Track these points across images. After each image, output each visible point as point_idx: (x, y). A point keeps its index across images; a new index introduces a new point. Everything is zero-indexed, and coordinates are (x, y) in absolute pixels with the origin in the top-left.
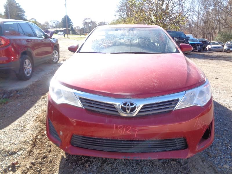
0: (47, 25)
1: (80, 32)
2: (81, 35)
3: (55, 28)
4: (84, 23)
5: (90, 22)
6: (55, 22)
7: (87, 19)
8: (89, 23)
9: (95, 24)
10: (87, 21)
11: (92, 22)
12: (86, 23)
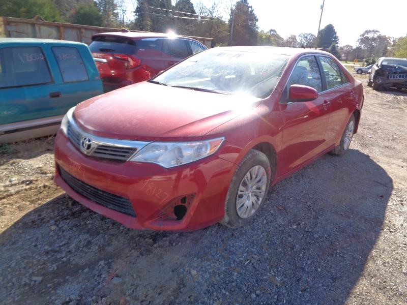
0: (293, 41)
1: (347, 56)
2: (348, 62)
3: (303, 47)
4: (361, 39)
5: (375, 37)
6: (307, 37)
7: (370, 31)
8: (374, 39)
9: (386, 41)
10: (370, 35)
11: (379, 37)
12: (367, 38)
